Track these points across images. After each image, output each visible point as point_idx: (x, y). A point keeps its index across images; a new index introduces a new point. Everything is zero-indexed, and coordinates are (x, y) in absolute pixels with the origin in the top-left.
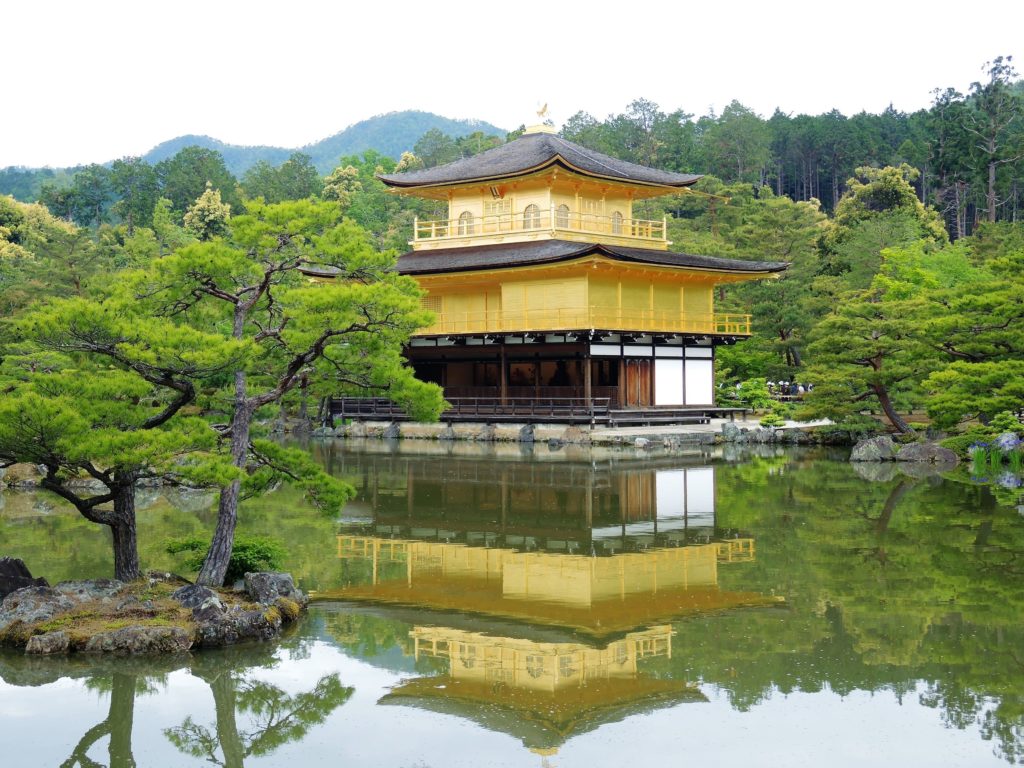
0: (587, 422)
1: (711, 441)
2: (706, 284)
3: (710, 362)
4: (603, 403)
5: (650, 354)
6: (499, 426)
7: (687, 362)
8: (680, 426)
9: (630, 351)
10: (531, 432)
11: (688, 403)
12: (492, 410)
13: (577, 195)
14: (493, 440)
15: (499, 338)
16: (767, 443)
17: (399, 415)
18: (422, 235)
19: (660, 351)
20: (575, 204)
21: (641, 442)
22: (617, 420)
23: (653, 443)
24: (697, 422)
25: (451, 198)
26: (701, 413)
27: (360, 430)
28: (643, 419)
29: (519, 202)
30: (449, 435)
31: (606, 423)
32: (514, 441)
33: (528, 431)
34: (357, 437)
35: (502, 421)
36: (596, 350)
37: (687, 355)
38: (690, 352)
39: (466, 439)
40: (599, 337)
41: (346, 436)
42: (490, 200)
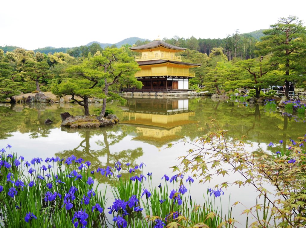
0: (167, 92)
1: (188, 95)
2: (188, 68)
3: (188, 82)
4: (169, 89)
8: (183, 93)
9: (174, 79)
11: (184, 89)
12: (150, 90)
13: (165, 51)
14: (150, 95)
15: (151, 77)
16: (197, 95)
17: (133, 91)
18: (137, 59)
19: (179, 80)
20: (165, 53)
21: (176, 95)
22: (172, 92)
23: (178, 96)
24: (185, 92)
25: (142, 52)
26: (186, 90)
27: (126, 94)
28: (176, 91)
29: (154, 53)
30: (142, 94)
31: (170, 92)
32: (154, 95)
33: (156, 94)
35: (152, 92)
38: (184, 80)
39: (145, 95)
40: (169, 77)
41: (124, 95)
42: (149, 52)
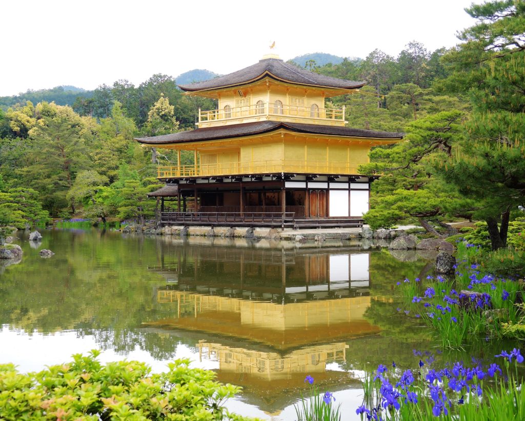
0: (280, 227)
1: (348, 237)
2: (366, 146)
3: (367, 192)
4: (291, 215)
5: (327, 187)
6: (237, 228)
7: (351, 192)
8: (342, 229)
9: (311, 185)
10: (252, 232)
11: (351, 215)
12: (233, 219)
13: (287, 95)
15: (239, 178)
17: (188, 222)
18: (203, 119)
19: (332, 185)
22: (298, 225)
25: (220, 98)
26: (358, 221)
27: (169, 231)
28: (317, 225)
29: (254, 99)
30: (212, 234)
31: (292, 227)
32: (244, 237)
33: (250, 232)
34: (167, 234)
36: (288, 185)
37: (351, 187)
38: (353, 186)
39: (220, 236)
41: (162, 234)
42: (240, 98)
